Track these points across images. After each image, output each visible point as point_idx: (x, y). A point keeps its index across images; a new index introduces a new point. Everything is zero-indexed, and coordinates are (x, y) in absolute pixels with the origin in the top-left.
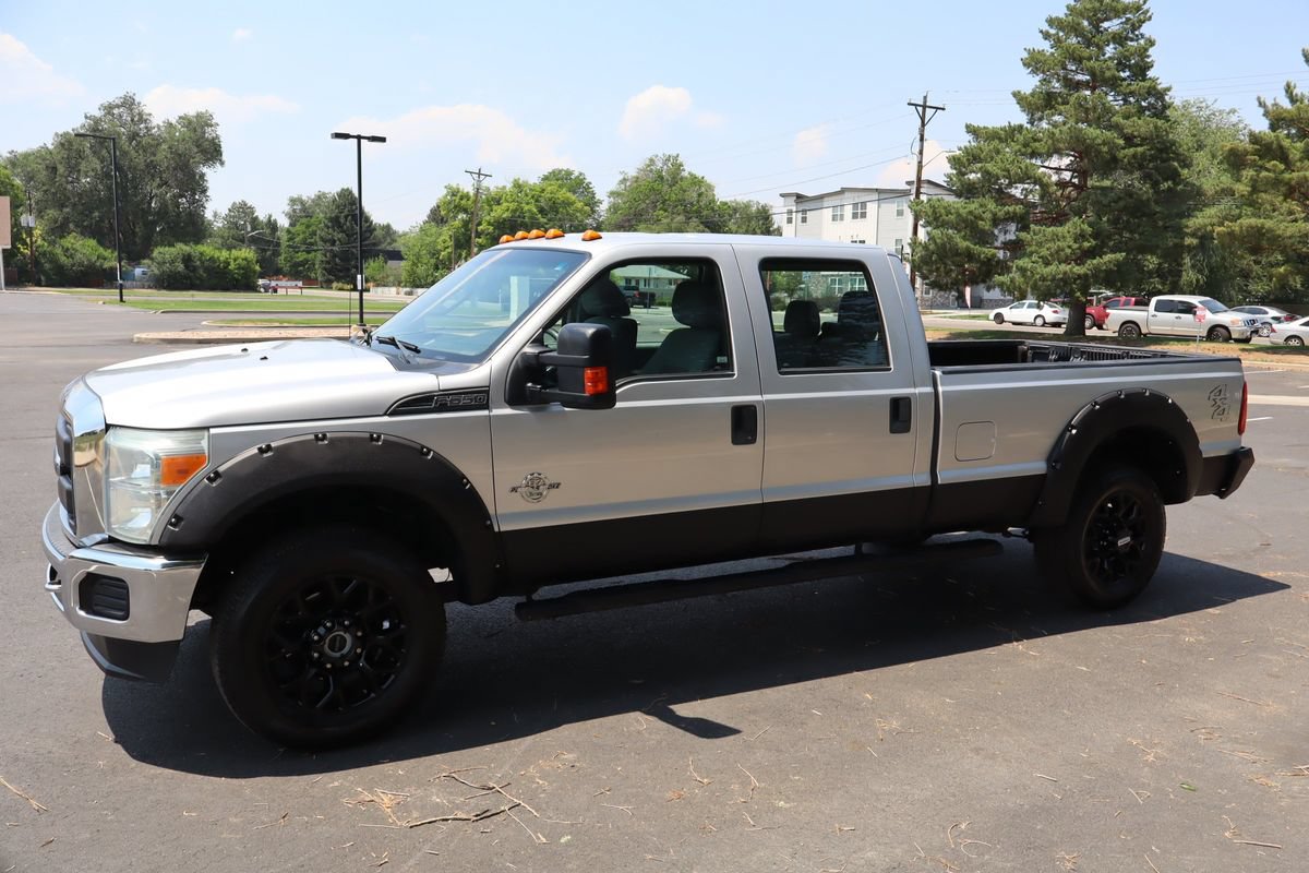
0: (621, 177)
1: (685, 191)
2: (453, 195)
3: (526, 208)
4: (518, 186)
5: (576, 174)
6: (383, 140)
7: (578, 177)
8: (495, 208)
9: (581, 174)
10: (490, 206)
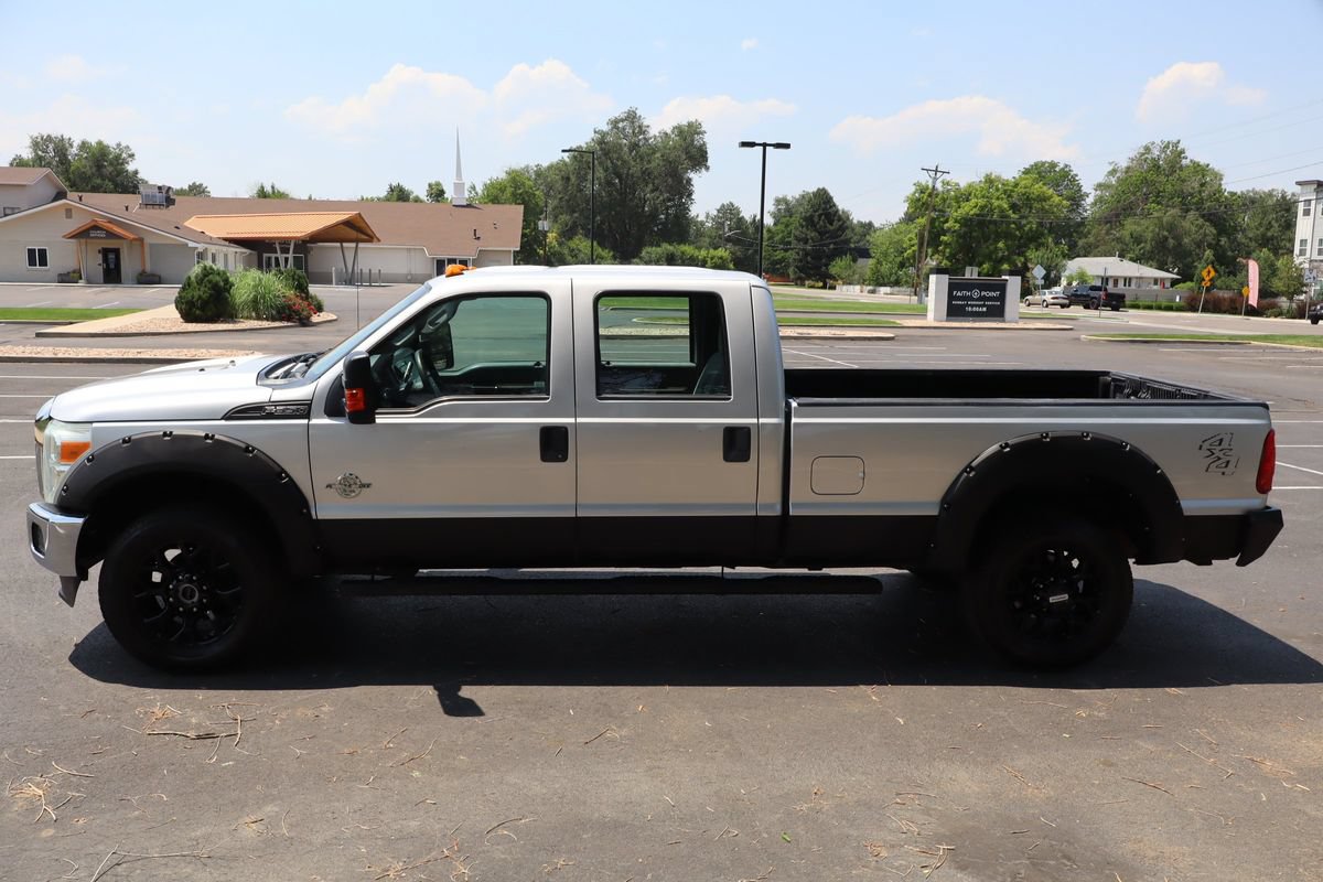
2: (922, 192)
3: (996, 203)
5: (1062, 166)
6: (787, 146)
9: (1066, 166)
10: (958, 202)
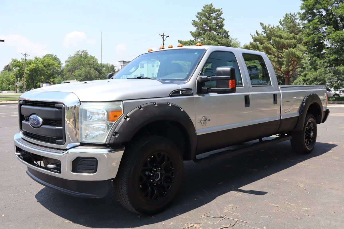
0: (69, 56)
1: (89, 60)
2: (14, 62)
3: (40, 65)
4: (36, 59)
6: (3, 41)
7: (55, 56)
8: (29, 65)
10: (28, 65)
